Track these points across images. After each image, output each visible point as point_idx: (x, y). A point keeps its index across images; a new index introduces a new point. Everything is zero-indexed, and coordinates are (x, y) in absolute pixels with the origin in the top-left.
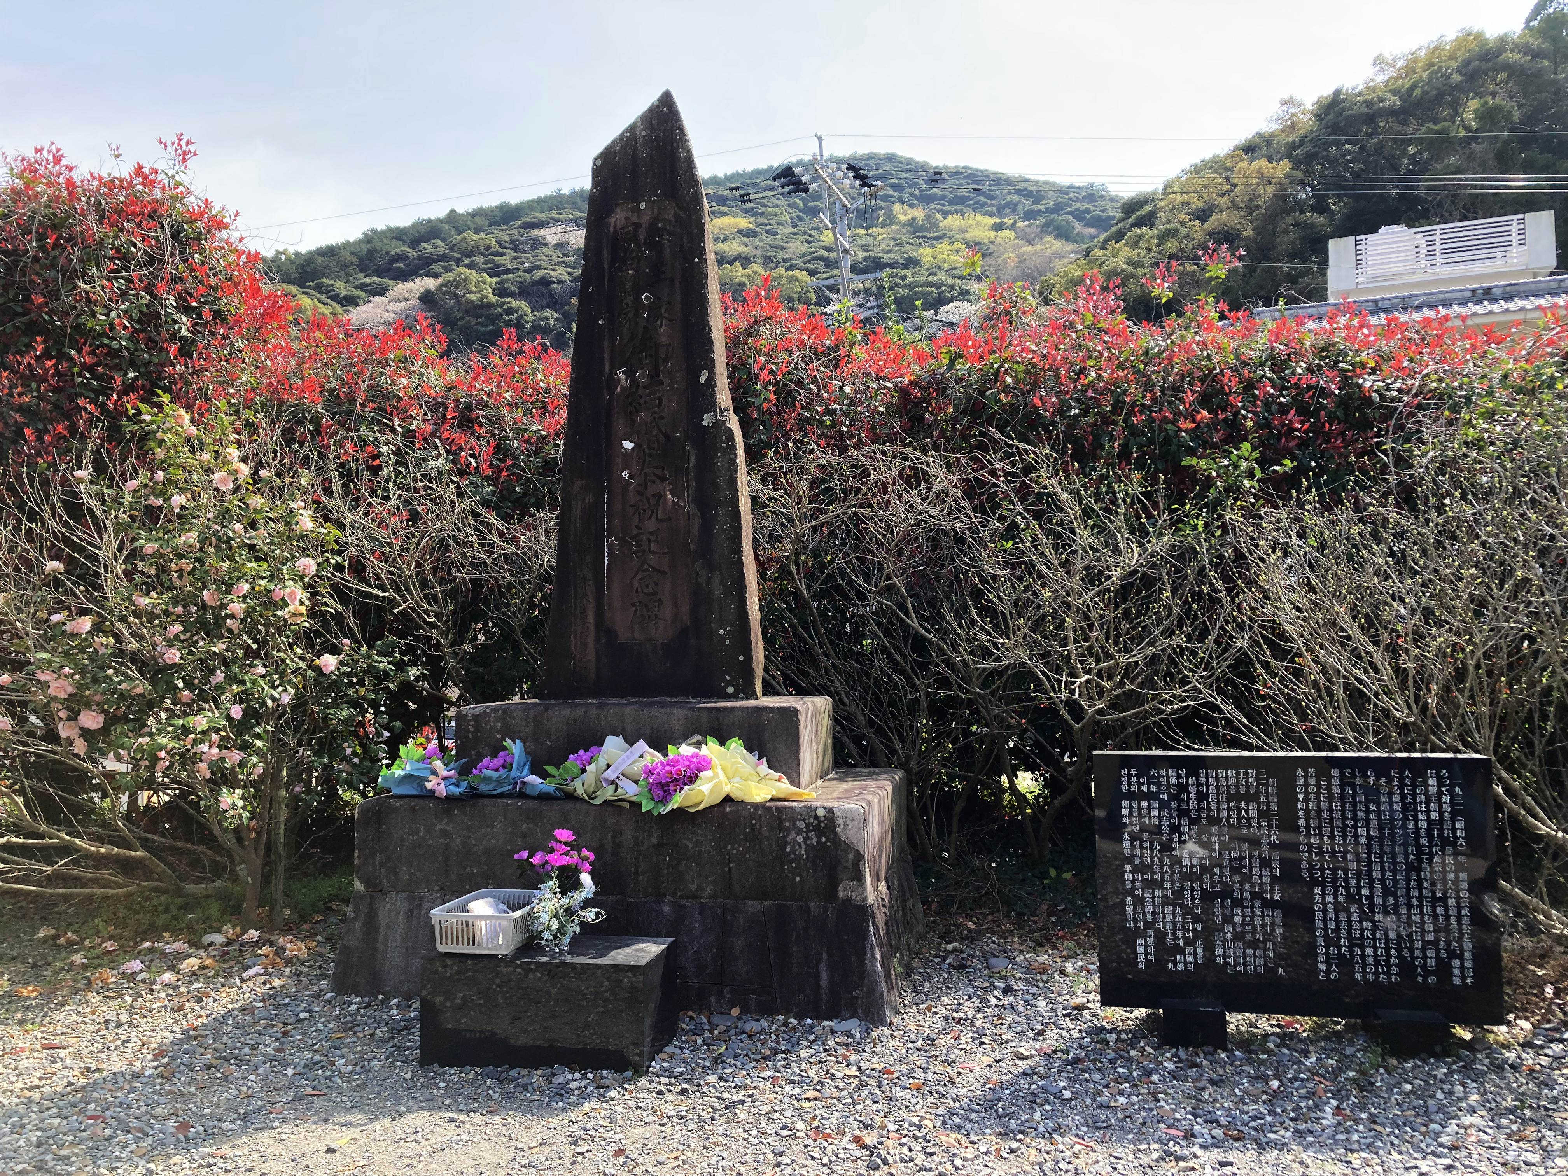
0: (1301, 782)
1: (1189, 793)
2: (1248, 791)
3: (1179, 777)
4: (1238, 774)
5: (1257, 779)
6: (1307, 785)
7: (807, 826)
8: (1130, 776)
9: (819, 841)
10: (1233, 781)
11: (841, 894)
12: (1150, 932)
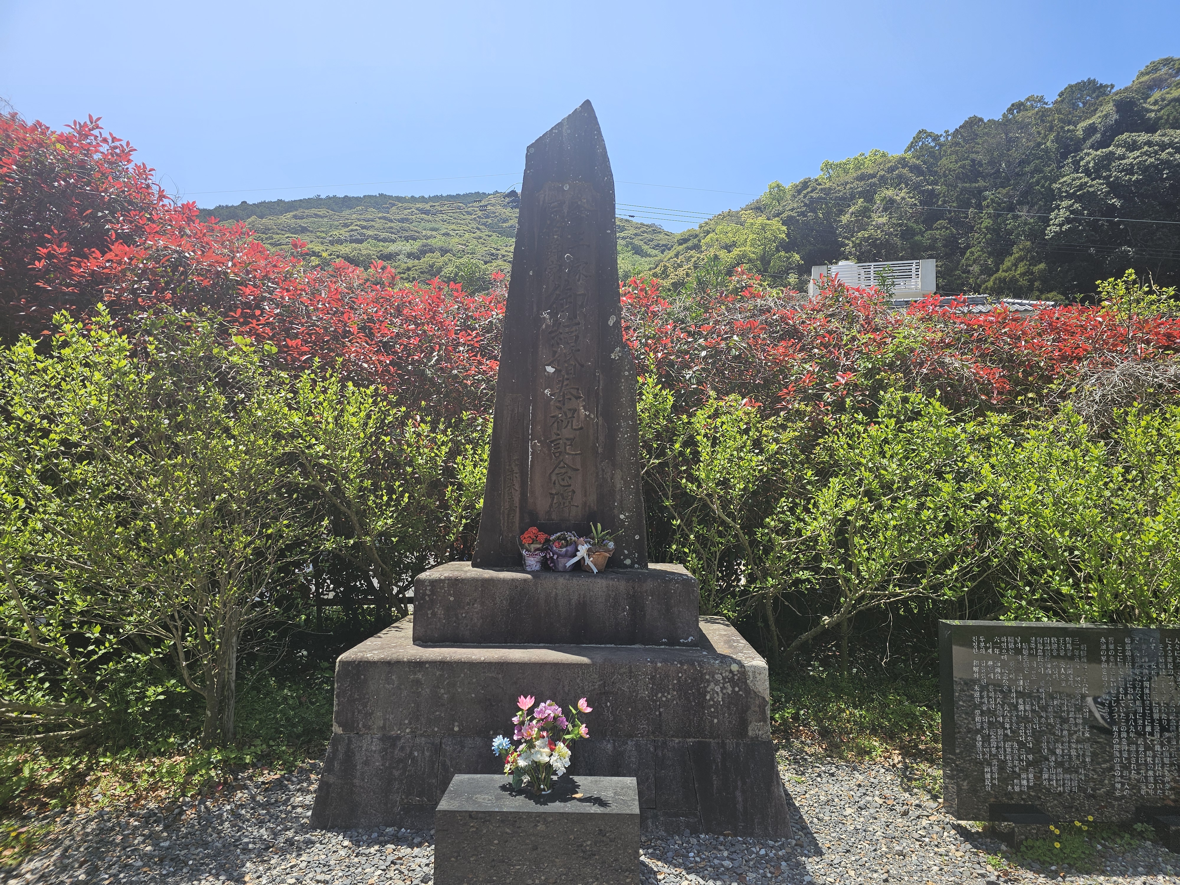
0: (1104, 647)
1: (1023, 655)
2: (1066, 654)
3: (1016, 643)
4: (1058, 641)
5: (1073, 644)
6: (1108, 650)
7: (724, 678)
8: (979, 642)
9: (733, 691)
10: (1055, 646)
11: (750, 733)
12: (995, 762)
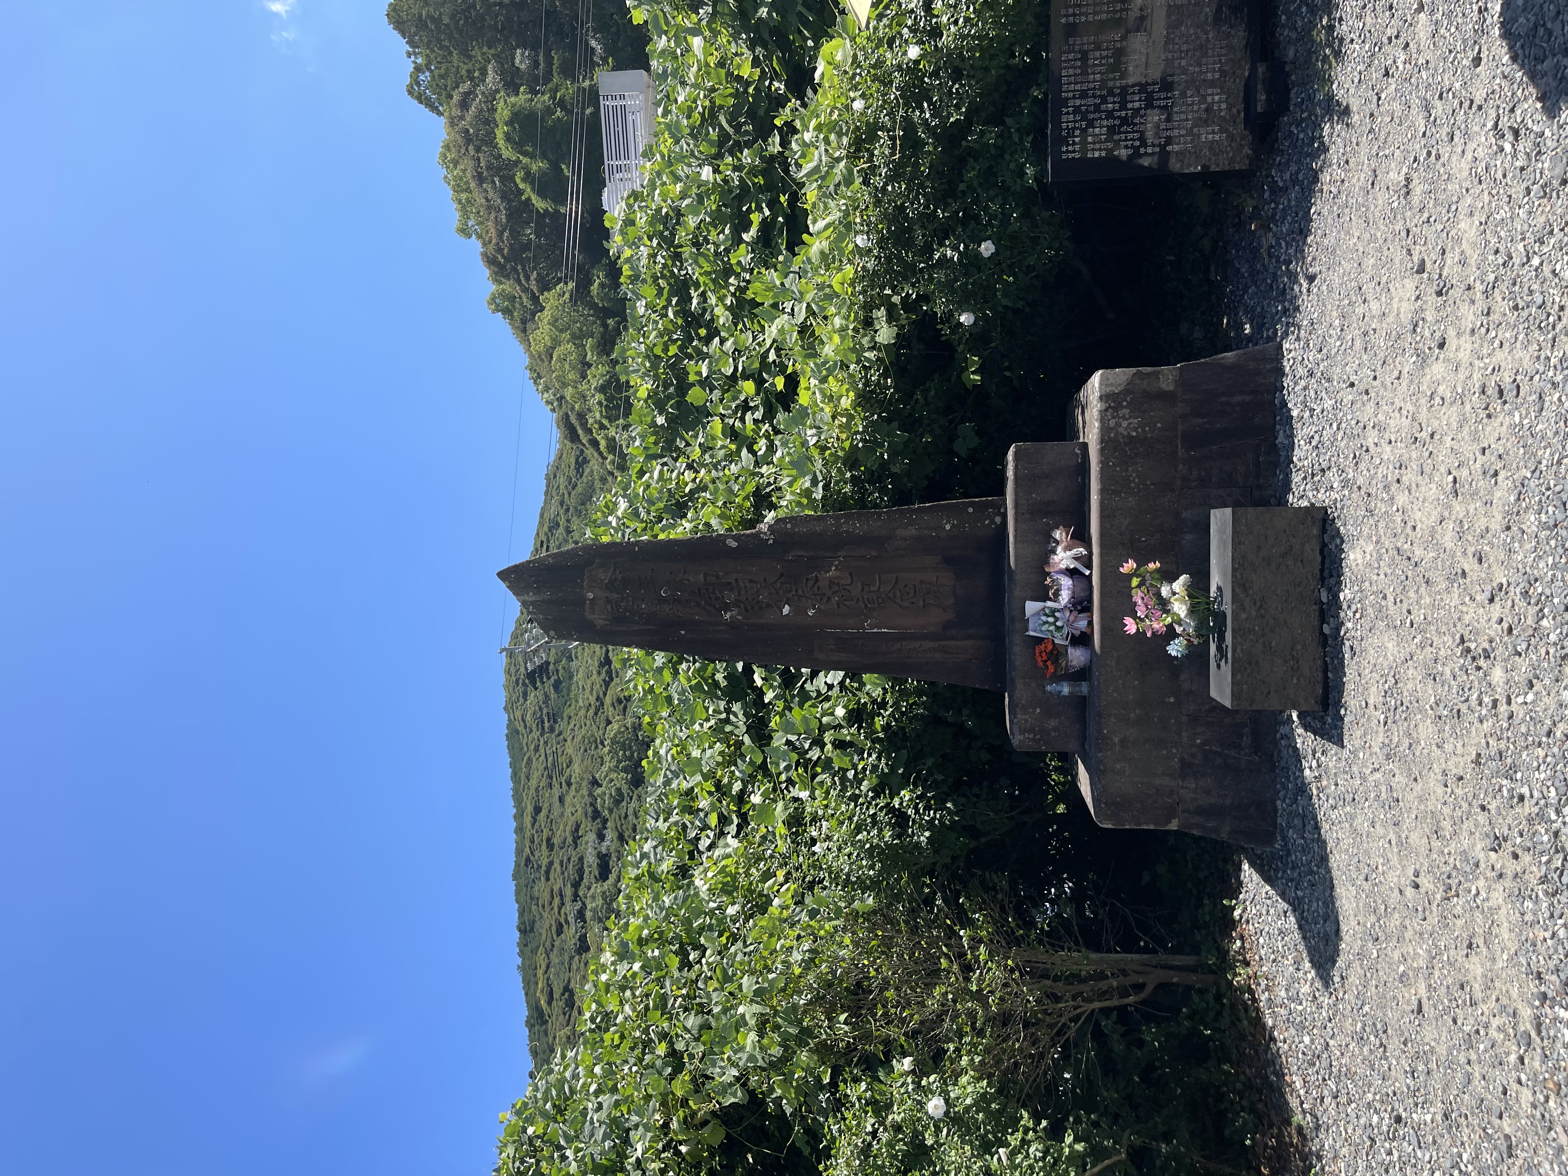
0: (1071, 19)
1: (1081, 105)
2: (1079, 59)
3: (1068, 113)
4: (1065, 68)
5: (1069, 52)
6: (1074, 15)
7: (1114, 418)
8: (1068, 152)
9: (1126, 407)
10: (1071, 71)
11: (1171, 388)
12: (1195, 130)
